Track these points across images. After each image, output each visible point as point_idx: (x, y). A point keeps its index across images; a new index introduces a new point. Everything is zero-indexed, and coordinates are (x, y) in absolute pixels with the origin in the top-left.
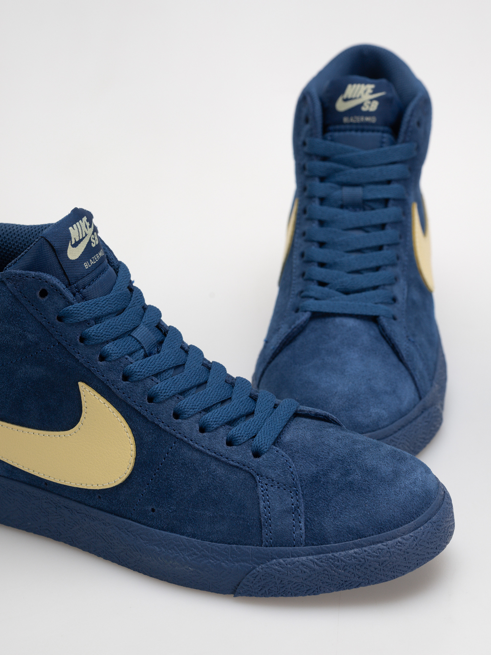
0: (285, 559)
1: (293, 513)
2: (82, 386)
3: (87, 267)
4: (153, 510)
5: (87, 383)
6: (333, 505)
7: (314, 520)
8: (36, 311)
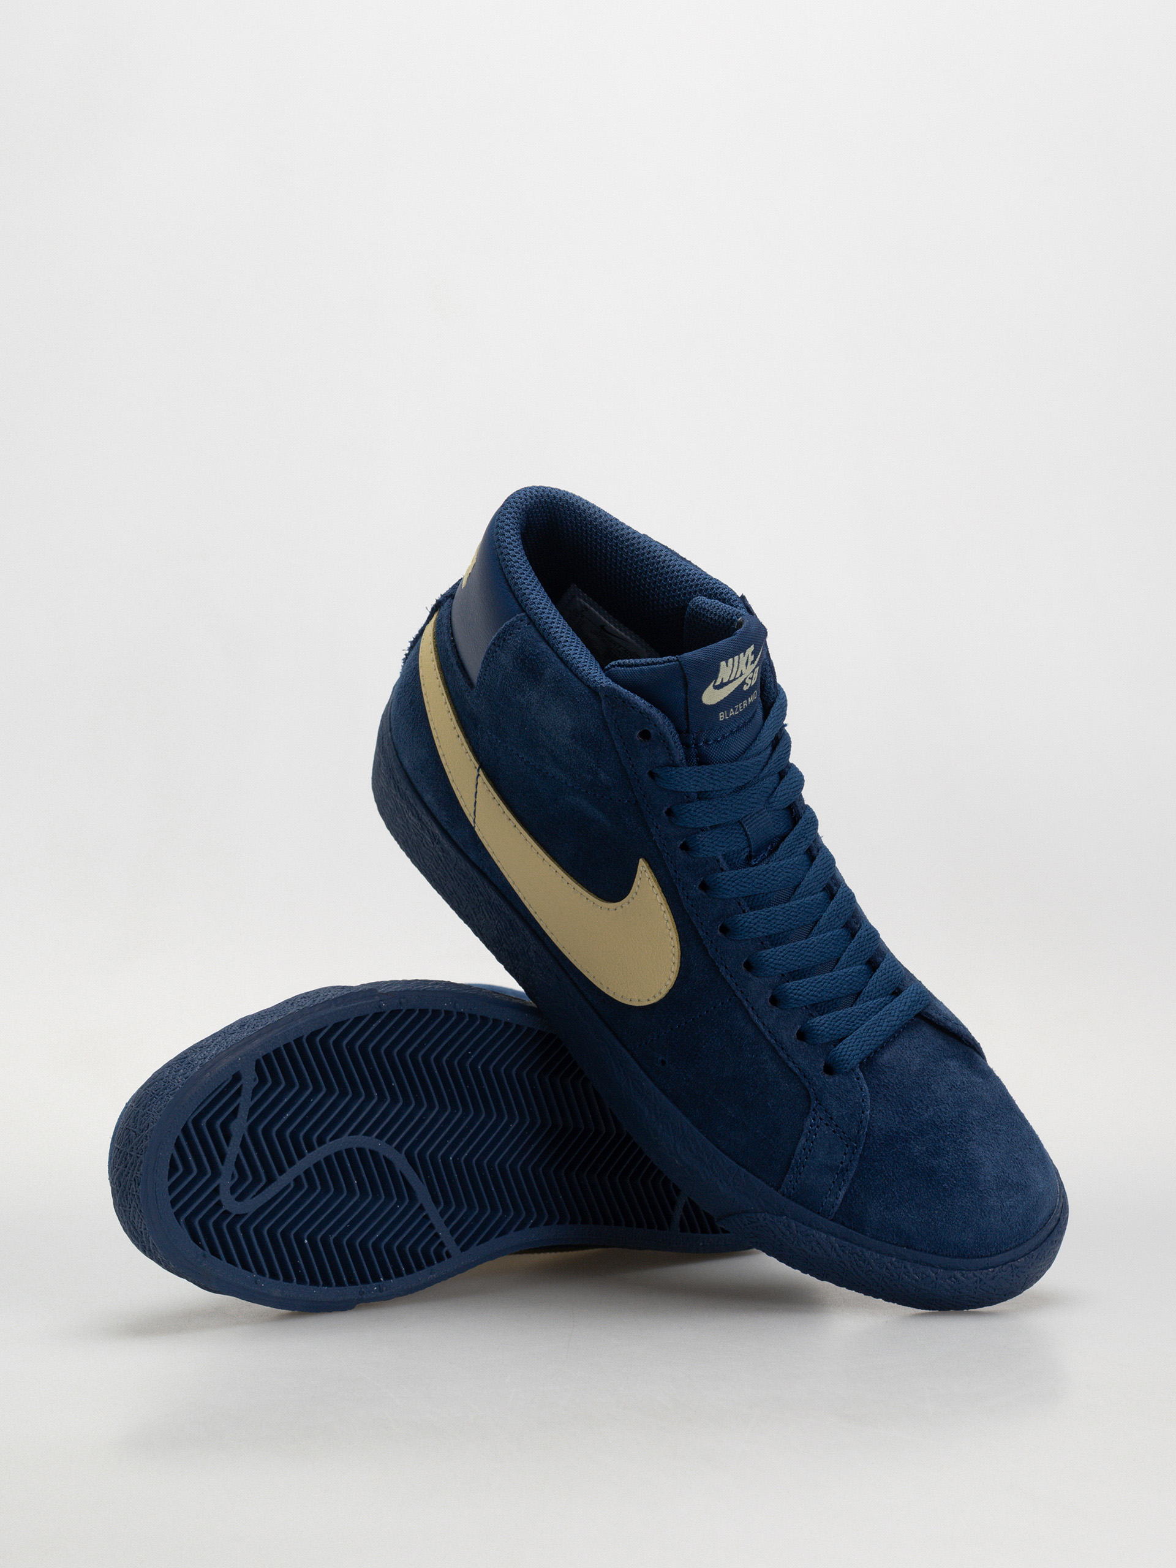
0: (799, 1224)
1: (837, 1174)
2: (642, 865)
3: (722, 718)
4: (663, 1063)
5: (651, 866)
6: (893, 1190)
7: (860, 1196)
8: (625, 751)
